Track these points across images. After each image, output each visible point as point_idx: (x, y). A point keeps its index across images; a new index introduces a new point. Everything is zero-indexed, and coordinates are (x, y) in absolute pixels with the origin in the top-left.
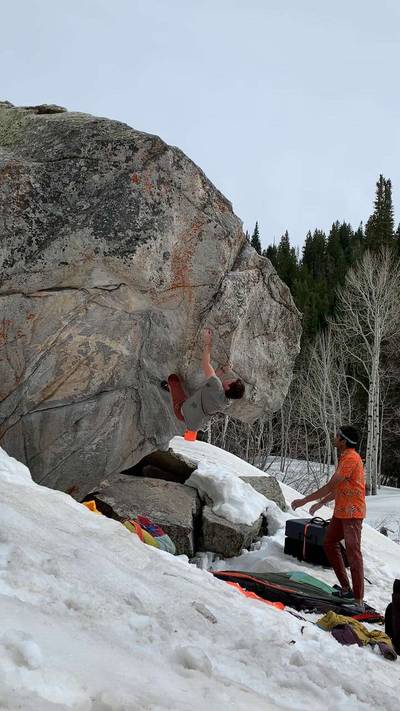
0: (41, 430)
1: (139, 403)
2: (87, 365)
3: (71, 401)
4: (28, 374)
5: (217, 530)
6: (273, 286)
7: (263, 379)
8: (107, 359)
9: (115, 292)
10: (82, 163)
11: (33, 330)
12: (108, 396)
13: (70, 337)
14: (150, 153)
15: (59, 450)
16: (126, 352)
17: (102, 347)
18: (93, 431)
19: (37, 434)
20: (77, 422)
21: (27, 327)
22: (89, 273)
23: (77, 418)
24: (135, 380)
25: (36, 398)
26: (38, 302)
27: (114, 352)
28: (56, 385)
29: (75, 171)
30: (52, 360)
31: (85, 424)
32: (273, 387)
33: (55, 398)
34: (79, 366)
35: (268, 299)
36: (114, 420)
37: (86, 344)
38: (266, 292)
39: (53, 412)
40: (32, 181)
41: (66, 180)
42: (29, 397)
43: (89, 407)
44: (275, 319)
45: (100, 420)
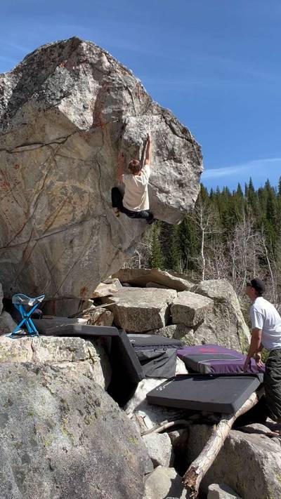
0: (51, 249)
1: (109, 225)
2: (70, 202)
3: (65, 228)
4: (32, 210)
5: (179, 309)
6: (174, 126)
7: (176, 189)
8: (81, 198)
9: (66, 143)
10: (35, 65)
11: (24, 178)
12: (87, 223)
13: (52, 183)
14: (72, 47)
15: (66, 262)
16: (92, 190)
17: (76, 189)
18: (83, 247)
19: (49, 251)
20: (71, 242)
21: (18, 175)
22: (43, 129)
23: (70, 238)
24: (103, 211)
25: (42, 227)
26: (18, 156)
27: (85, 192)
28: (53, 217)
29: (31, 71)
30: (44, 200)
31: (76, 242)
32: (184, 194)
33: (54, 226)
34: (64, 203)
35: (171, 134)
36: (95, 238)
37: (64, 187)
38: (169, 130)
39: (55, 236)
40: (5, 81)
41: (26, 78)
42: (38, 227)
43: (76, 230)
44: (179, 147)
45: (86, 238)
